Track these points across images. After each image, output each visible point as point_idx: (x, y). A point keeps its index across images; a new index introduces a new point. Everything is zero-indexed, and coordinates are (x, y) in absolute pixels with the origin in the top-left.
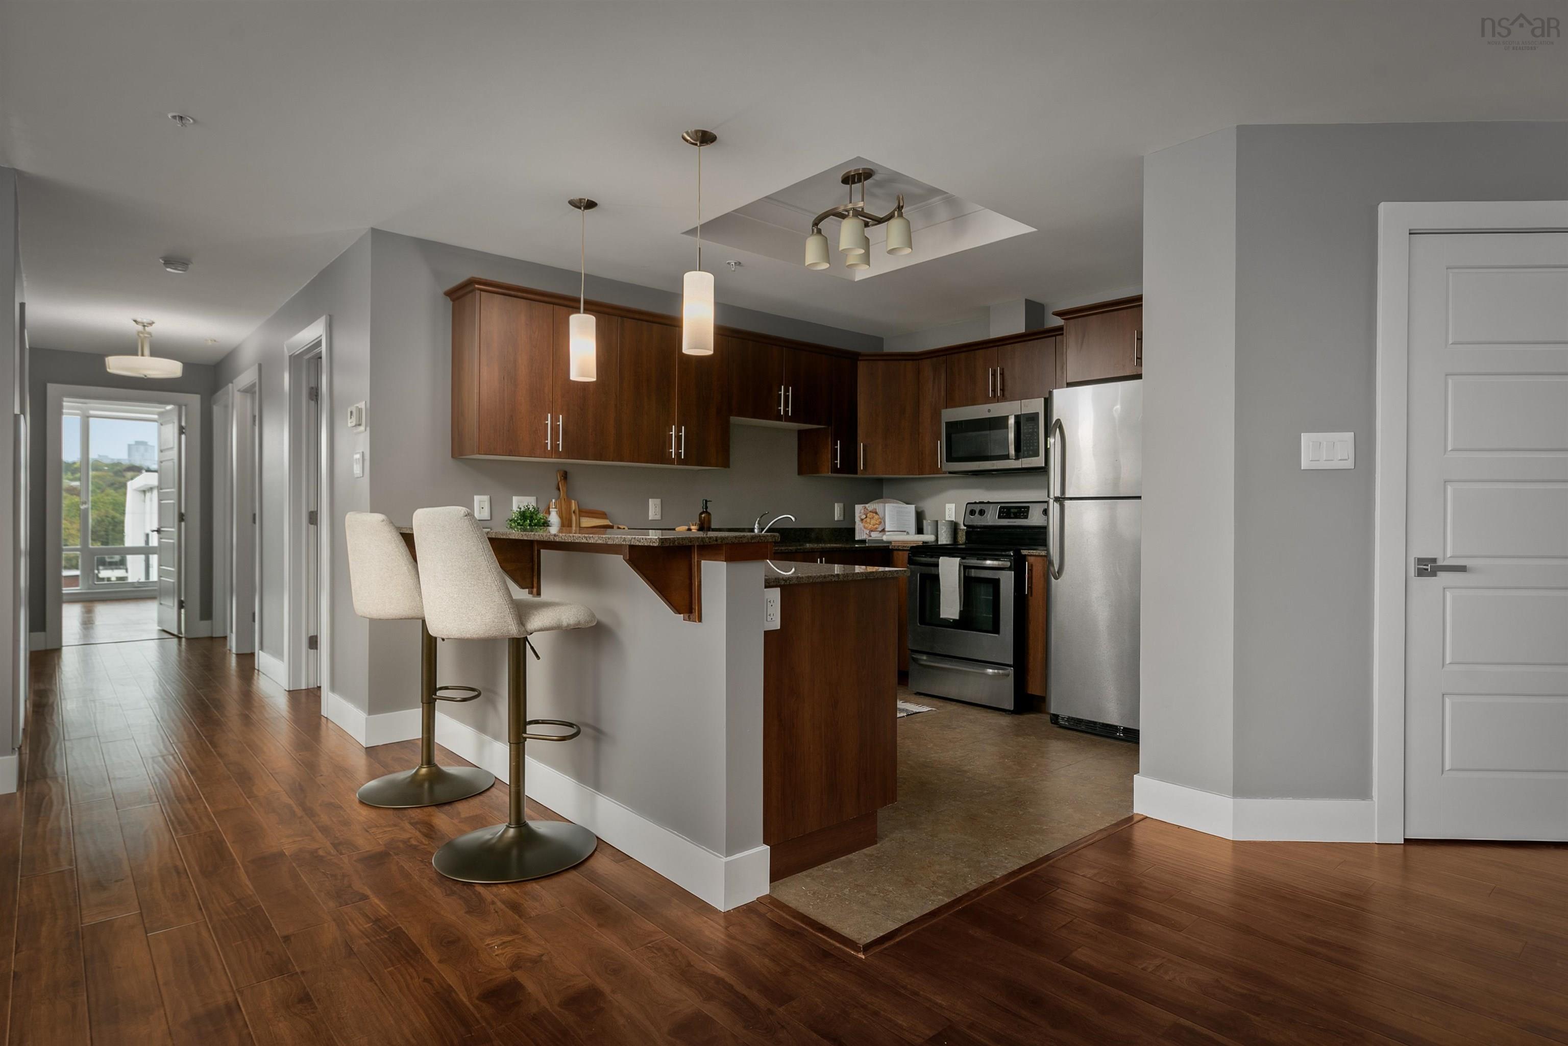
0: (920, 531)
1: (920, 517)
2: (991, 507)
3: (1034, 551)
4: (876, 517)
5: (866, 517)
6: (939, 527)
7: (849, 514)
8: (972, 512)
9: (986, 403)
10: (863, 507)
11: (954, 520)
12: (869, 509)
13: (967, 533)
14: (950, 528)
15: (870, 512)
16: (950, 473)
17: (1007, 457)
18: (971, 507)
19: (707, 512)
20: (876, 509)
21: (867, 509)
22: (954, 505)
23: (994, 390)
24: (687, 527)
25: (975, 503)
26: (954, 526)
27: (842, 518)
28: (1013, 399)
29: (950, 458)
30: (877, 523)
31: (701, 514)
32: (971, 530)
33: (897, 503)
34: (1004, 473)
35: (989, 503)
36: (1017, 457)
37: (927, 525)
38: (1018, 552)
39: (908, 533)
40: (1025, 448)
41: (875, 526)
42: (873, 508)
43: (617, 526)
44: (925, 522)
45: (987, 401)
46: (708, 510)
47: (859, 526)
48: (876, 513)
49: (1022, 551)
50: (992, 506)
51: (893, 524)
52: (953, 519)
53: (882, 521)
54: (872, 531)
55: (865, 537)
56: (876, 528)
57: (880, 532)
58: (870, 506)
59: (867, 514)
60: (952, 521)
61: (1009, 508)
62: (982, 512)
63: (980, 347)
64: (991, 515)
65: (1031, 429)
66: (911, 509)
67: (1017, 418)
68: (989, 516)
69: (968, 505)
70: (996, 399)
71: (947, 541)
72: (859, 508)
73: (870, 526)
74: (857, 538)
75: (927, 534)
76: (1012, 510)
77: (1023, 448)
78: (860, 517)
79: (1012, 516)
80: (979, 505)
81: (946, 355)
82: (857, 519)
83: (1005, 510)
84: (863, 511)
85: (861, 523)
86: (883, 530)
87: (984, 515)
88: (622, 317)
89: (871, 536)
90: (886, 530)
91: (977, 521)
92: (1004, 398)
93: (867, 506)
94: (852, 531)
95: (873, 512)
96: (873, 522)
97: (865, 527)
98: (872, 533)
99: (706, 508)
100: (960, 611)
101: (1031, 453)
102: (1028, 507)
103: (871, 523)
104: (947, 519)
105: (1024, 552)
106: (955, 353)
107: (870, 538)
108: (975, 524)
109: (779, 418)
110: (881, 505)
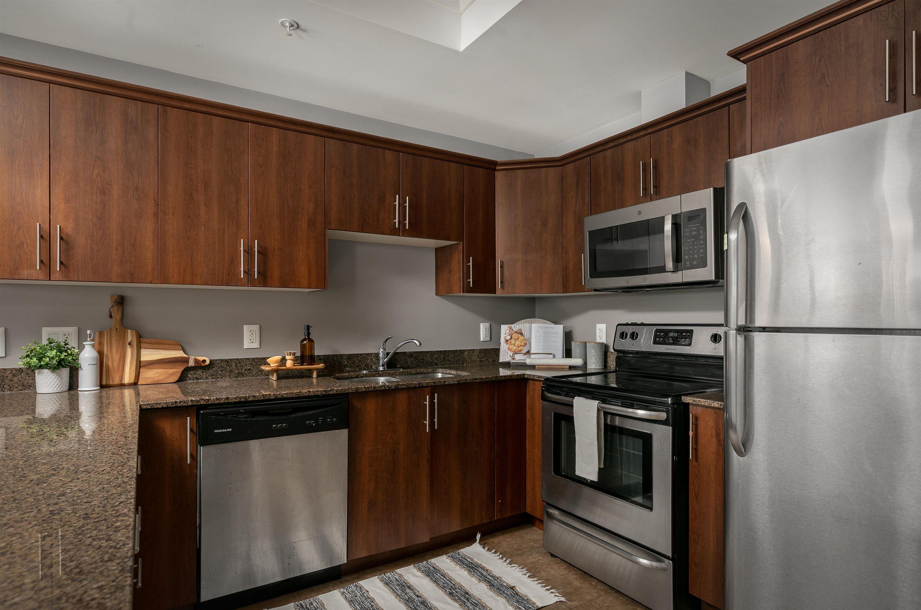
0: (568, 353)
1: (568, 337)
2: (645, 330)
3: (702, 400)
4: (521, 338)
5: (511, 338)
6: (588, 350)
7: (494, 335)
8: (623, 335)
9: (636, 204)
10: (508, 327)
11: (605, 343)
12: (514, 329)
13: (618, 358)
14: (600, 352)
15: (516, 332)
16: (596, 290)
17: (662, 269)
18: (622, 329)
19: (309, 339)
20: (521, 330)
21: (512, 330)
22: (605, 324)
23: (645, 189)
24: (280, 357)
25: (627, 324)
26: (605, 348)
27: (488, 339)
28: (671, 194)
29: (595, 273)
30: (522, 344)
31: (302, 341)
32: (622, 355)
33: (544, 323)
34: (660, 290)
35: (642, 324)
36: (676, 270)
37: (576, 348)
38: (677, 398)
39: (554, 356)
40: (687, 257)
41: (520, 348)
42: (518, 329)
43: (194, 357)
44: (573, 343)
45: (638, 201)
46: (311, 337)
47: (504, 347)
48: (521, 334)
49: (683, 397)
50: (645, 328)
51: (539, 346)
52: (604, 340)
53: (527, 342)
54: (516, 353)
55: (508, 360)
56: (521, 350)
57: (525, 354)
58: (516, 327)
59: (512, 335)
60: (602, 344)
61: (667, 332)
62: (634, 336)
63: (629, 138)
64: (644, 339)
65: (694, 230)
66: (559, 329)
67: (675, 217)
68: (642, 340)
69: (618, 326)
70: (648, 197)
71: (596, 366)
72: (504, 329)
73: (515, 347)
74: (501, 360)
75: (575, 358)
76: (671, 334)
77: (685, 257)
78: (505, 338)
79: (671, 341)
80: (630, 327)
81: (589, 155)
82: (502, 340)
83: (662, 334)
84: (508, 332)
85: (505, 344)
86: (528, 353)
87: (636, 338)
88: (164, 105)
89: (514, 359)
90: (532, 352)
91: (628, 345)
92: (658, 194)
93: (512, 326)
94: (497, 351)
95: (518, 333)
96: (518, 343)
97: (509, 349)
98: (516, 355)
99: (309, 334)
100: (600, 469)
101: (695, 263)
102: (691, 332)
103: (516, 345)
104: (598, 340)
105: (686, 399)
106: (599, 152)
107: (513, 361)
108: (626, 349)
109: (394, 232)
110: (527, 325)
